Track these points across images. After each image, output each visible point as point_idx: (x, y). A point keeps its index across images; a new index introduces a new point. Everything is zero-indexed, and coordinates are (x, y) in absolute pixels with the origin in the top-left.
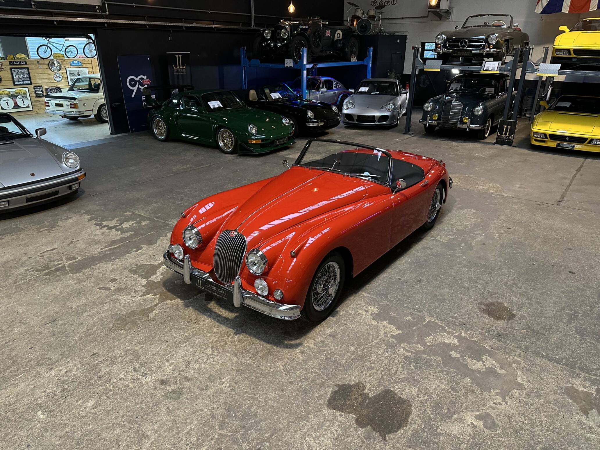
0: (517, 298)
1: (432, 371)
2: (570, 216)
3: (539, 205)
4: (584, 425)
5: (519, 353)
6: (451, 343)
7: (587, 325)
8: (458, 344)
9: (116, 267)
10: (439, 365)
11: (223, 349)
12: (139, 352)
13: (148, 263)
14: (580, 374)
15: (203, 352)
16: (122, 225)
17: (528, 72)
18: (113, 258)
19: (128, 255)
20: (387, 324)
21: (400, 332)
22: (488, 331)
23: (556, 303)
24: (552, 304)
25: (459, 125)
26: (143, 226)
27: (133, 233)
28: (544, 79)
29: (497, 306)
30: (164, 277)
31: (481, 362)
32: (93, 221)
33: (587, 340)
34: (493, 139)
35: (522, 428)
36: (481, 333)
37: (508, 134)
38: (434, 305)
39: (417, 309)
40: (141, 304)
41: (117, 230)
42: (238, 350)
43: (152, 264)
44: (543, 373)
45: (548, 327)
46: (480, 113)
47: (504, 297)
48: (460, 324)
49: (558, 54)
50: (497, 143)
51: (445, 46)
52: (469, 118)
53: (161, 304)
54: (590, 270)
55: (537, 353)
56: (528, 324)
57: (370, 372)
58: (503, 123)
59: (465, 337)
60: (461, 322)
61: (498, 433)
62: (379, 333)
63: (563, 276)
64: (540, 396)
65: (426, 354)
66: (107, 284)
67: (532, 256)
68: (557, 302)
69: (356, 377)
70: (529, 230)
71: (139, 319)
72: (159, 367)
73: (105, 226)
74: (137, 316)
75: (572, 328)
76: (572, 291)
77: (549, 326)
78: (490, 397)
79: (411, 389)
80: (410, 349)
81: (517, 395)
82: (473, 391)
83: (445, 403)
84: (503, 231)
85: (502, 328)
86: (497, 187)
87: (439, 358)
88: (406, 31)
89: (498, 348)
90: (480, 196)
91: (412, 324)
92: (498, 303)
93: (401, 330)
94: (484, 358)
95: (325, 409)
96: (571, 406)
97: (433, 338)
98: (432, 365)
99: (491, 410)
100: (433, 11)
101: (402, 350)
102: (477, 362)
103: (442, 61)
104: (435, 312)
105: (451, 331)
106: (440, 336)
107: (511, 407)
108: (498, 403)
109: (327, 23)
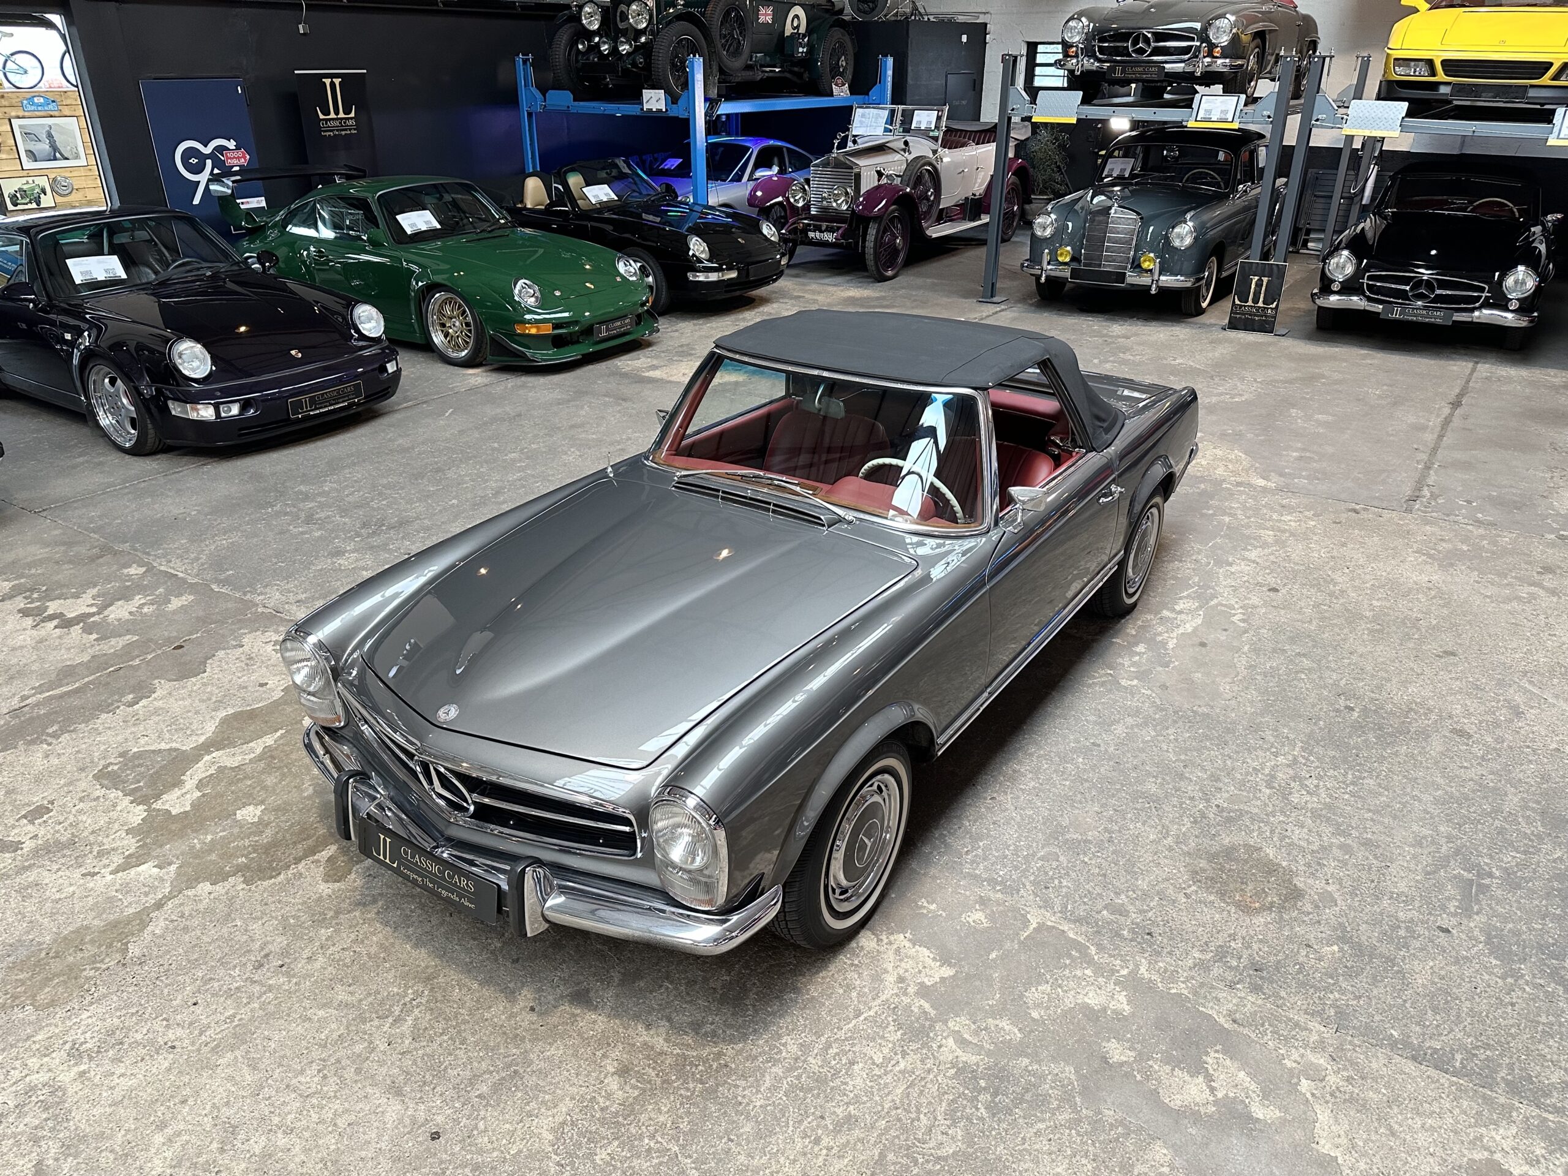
0: (1305, 830)
1: (1044, 1120)
2: (1444, 545)
3: (1356, 512)
5: (1320, 1033)
6: (1104, 1009)
7: (1521, 919)
8: (1127, 1009)
9: (56, 761)
10: (1067, 1098)
11: (358, 1071)
12: (70, 1091)
13: (163, 746)
14: (1512, 1108)
15: (288, 1086)
16: (106, 613)
17: (1318, 126)
18: (55, 728)
19: (104, 716)
20: (908, 944)
21: (947, 972)
22: (1222, 954)
23: (1420, 845)
24: (1413, 846)
25: (1133, 278)
26: (174, 612)
27: (136, 638)
28: (1357, 145)
29: (1246, 861)
30: (204, 795)
31: (1201, 1079)
32: (20, 598)
33: (1523, 976)
34: (1220, 314)
37: (1261, 299)
38: (1054, 864)
39: (1001, 883)
40: (110, 900)
41: (88, 630)
42: (408, 1074)
43: (176, 750)
44: (1396, 1110)
45: (1402, 933)
46: (1188, 241)
47: (1267, 828)
48: (1134, 933)
49: (1400, 74)
50: (1233, 325)
51: (1089, 52)
52: (1157, 257)
53: (176, 901)
54: (1511, 721)
55: (1372, 1035)
56: (1340, 924)
57: (842, 1139)
58: (1247, 271)
59: (1150, 980)
60: (1137, 924)
62: (882, 981)
63: (1436, 746)
65: (1027, 1056)
66: (13, 827)
67: (1343, 682)
68: (1425, 837)
69: (795, 1161)
70: (1331, 594)
71: (93, 961)
72: (126, 1155)
73: (51, 618)
74: (90, 950)
75: (1476, 932)
76: (1467, 799)
77: (1407, 928)
80: (976, 1039)
84: (1256, 599)
85: (1265, 941)
86: (1236, 460)
87: (1067, 1070)
88: (984, 10)
89: (1253, 1020)
90: (1189, 489)
91: (985, 938)
92: (1247, 847)
93: (951, 965)
94: (1210, 1060)
97: (1049, 989)
98: (1045, 1098)
101: (952, 1043)
102: (1189, 1080)
103: (1081, 93)
104: (1058, 891)
105: (1107, 959)
106: (1071, 983)
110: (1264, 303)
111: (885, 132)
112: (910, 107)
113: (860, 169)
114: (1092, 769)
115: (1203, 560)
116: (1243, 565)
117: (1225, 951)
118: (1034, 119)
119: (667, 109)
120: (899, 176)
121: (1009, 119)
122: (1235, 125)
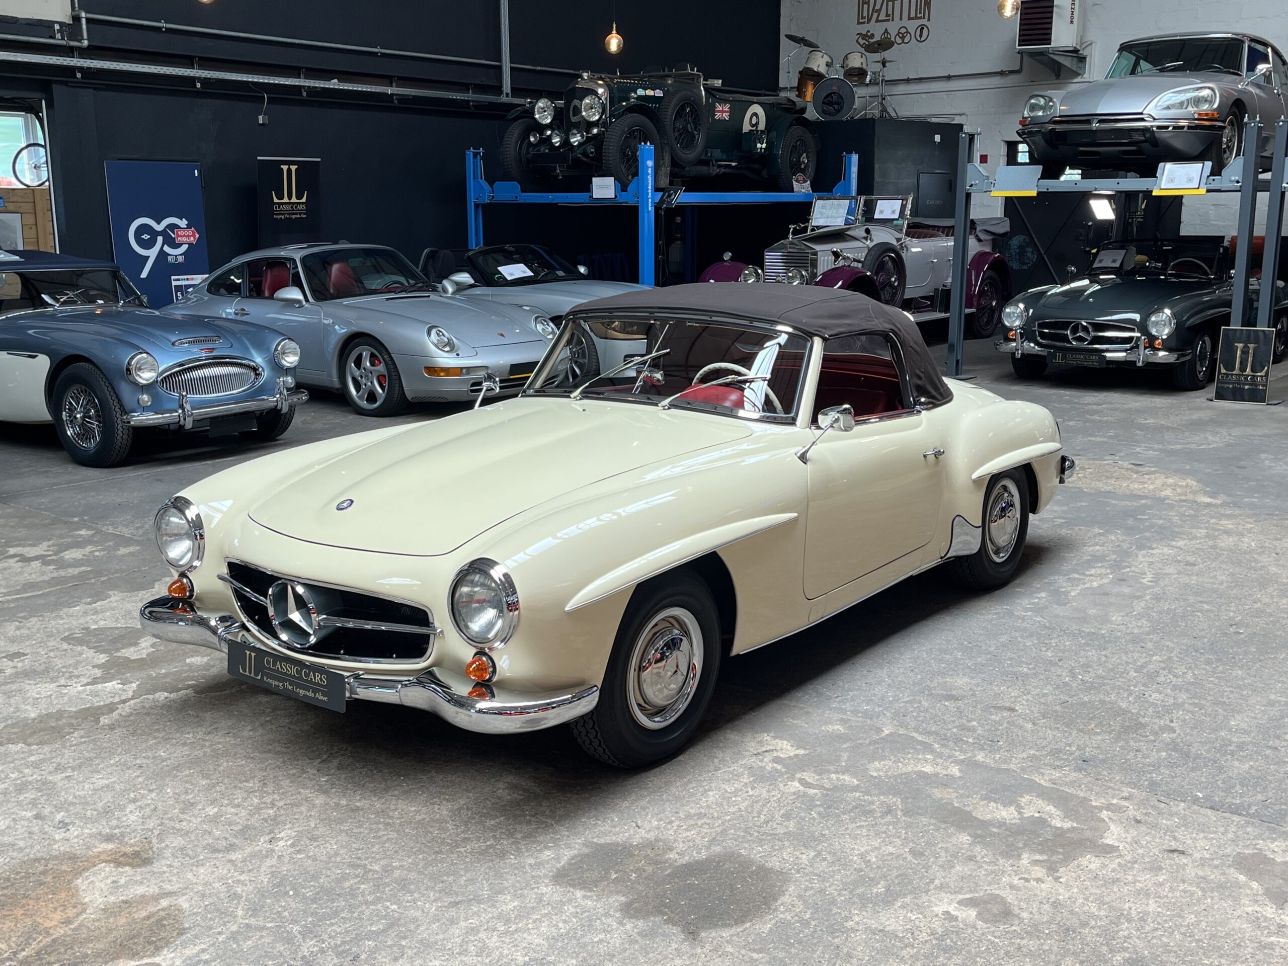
0: (1163, 695)
1: (867, 821)
4: (1265, 921)
6: (938, 774)
8: (958, 774)
9: (27, 631)
10: (889, 812)
12: (59, 784)
13: (119, 625)
15: (235, 787)
16: (61, 555)
18: (23, 614)
19: (66, 609)
20: (770, 739)
21: (801, 752)
24: (1265, 706)
26: (123, 556)
27: (90, 569)
29: (1099, 709)
30: (157, 651)
35: (1084, 924)
36: (1032, 758)
37: (1249, 367)
38: (916, 705)
39: (863, 713)
40: (82, 699)
41: (47, 563)
43: (132, 628)
44: (1183, 829)
45: (1231, 748)
47: (1126, 693)
48: (978, 740)
50: (1220, 396)
53: (138, 700)
55: (1180, 795)
56: (1175, 742)
57: (691, 823)
58: (1231, 338)
59: (984, 762)
61: (1015, 931)
62: (742, 755)
64: (1160, 868)
65: (860, 792)
69: (649, 831)
71: (71, 725)
73: (12, 556)
74: (68, 720)
78: (1015, 868)
79: (797, 853)
80: (818, 783)
81: (1092, 866)
82: (971, 858)
83: (885, 877)
84: (1170, 570)
85: (1098, 747)
86: (1187, 485)
87: (895, 799)
88: (959, 112)
89: (1072, 784)
90: (1129, 503)
91: (840, 738)
92: (1102, 702)
93: (805, 749)
94: (1024, 800)
95: (546, 886)
96: (1240, 888)
97: (891, 763)
98: (871, 811)
99: (1008, 890)
100: (1032, 54)
101: (797, 784)
102: (1002, 808)
103: (1041, 167)
104: (915, 718)
105: (948, 751)
106: (911, 761)
107: (1068, 887)
108: (1034, 880)
109: (718, 83)
110: (1252, 370)
111: (847, 222)
112: (874, 197)
113: (816, 254)
114: (970, 659)
115: (1125, 546)
116: (1166, 550)
117: (1059, 751)
118: (993, 194)
119: (616, 196)
120: (859, 261)
121: (968, 196)
122: (1202, 191)
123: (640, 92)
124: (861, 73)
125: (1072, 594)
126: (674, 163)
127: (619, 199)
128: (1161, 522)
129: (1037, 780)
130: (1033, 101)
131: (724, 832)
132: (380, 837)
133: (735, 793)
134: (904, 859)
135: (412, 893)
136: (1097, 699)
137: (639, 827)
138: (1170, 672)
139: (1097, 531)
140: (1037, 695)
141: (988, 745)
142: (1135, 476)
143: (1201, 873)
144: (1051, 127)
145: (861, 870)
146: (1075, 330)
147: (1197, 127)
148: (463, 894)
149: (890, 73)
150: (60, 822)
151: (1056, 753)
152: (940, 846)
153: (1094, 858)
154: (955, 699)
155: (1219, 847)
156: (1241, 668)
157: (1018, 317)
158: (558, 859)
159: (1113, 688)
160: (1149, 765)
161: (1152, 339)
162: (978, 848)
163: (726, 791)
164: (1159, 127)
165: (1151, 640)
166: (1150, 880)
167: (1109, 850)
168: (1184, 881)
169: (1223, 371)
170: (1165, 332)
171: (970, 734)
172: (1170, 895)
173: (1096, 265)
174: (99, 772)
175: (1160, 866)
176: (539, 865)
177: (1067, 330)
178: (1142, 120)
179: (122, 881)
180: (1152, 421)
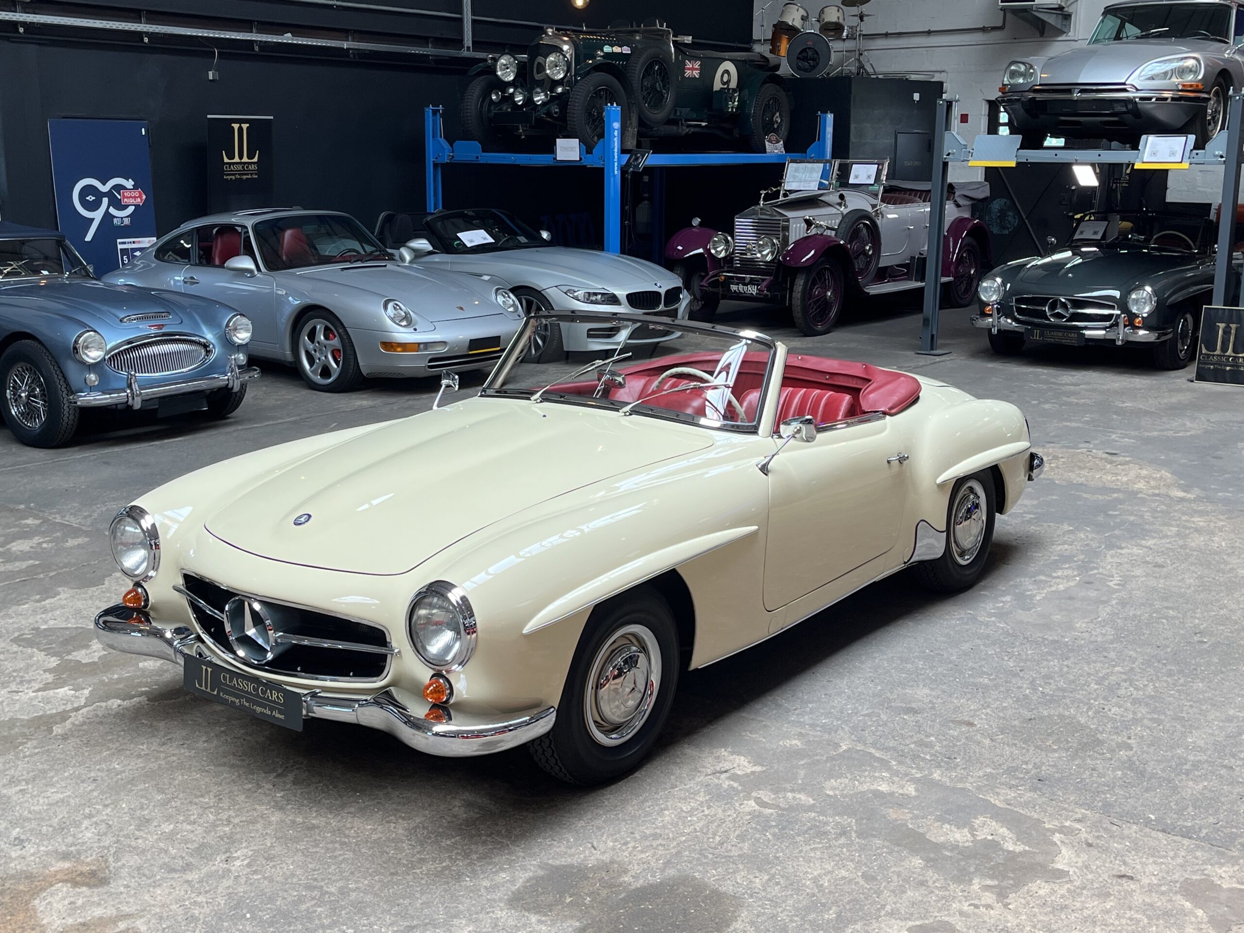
0: (1122, 709)
1: (821, 843)
6: (894, 793)
8: (914, 793)
10: (844, 833)
13: (70, 625)
16: (9, 546)
19: (15, 607)
20: (727, 754)
21: (758, 769)
26: (72, 548)
27: (38, 562)
29: (1058, 724)
31: (966, 830)
36: (988, 776)
37: (1230, 348)
38: (875, 718)
39: (822, 727)
40: (34, 706)
43: (82, 628)
44: (1134, 853)
45: (1186, 767)
47: (1086, 707)
48: (935, 756)
50: (1202, 376)
53: (91, 708)
55: (1132, 817)
56: (1131, 760)
57: (647, 843)
58: (1214, 317)
59: (940, 781)
60: (940, 753)
64: (1108, 895)
65: (816, 812)
69: (605, 852)
71: (24, 735)
74: (21, 730)
78: (966, 894)
79: (750, 877)
80: (774, 802)
81: (1042, 892)
82: (923, 883)
83: (837, 902)
84: (1138, 572)
85: (1055, 766)
86: (1161, 478)
87: (849, 820)
88: (939, 69)
89: (1026, 805)
90: (1100, 497)
91: (797, 754)
92: (1061, 717)
93: (762, 765)
94: (978, 821)
95: (501, 910)
96: (1185, 915)
97: (847, 781)
98: (825, 833)
99: (958, 917)
100: (1015, 11)
101: (752, 803)
102: (956, 830)
103: (1021, 136)
104: (874, 733)
105: (905, 768)
106: (868, 779)
107: (1017, 913)
108: (984, 906)
109: (688, 39)
110: (1234, 351)
111: (821, 186)
112: (848, 161)
113: (788, 220)
114: (931, 668)
115: (1094, 545)
116: (1136, 550)
117: (1016, 769)
118: (971, 164)
119: (581, 159)
120: (832, 229)
121: (945, 165)
122: (1185, 165)
123: (607, 49)
124: (835, 29)
125: (1038, 598)
126: (642, 123)
127: (584, 163)
128: (1132, 518)
129: (992, 800)
130: (1013, 68)
131: (679, 853)
132: (336, 857)
133: (691, 813)
134: (857, 883)
135: (368, 916)
136: (1057, 713)
137: (595, 849)
138: (1131, 685)
139: (1066, 527)
140: (997, 708)
141: (945, 762)
142: (1108, 466)
143: (1147, 900)
144: (1031, 95)
145: (814, 895)
146: (1053, 307)
147: (1180, 99)
148: (418, 918)
149: (867, 27)
150: (15, 839)
151: (1011, 771)
152: (892, 869)
153: (1043, 884)
154: (915, 712)
155: (1168, 873)
156: (1202, 681)
157: (995, 291)
158: (513, 881)
159: (1073, 702)
160: (1104, 785)
161: (1132, 316)
162: (930, 873)
163: (682, 810)
164: (1142, 99)
165: (1114, 649)
166: (1097, 906)
167: (1059, 875)
168: (1130, 908)
169: (1204, 351)
170: (1146, 310)
171: (928, 750)
172: (1117, 923)
173: (1076, 237)
174: (53, 785)
175: (1109, 892)
176: (494, 888)
177: (1045, 306)
178: (1125, 90)
179: (80, 902)
180: (1129, 405)
